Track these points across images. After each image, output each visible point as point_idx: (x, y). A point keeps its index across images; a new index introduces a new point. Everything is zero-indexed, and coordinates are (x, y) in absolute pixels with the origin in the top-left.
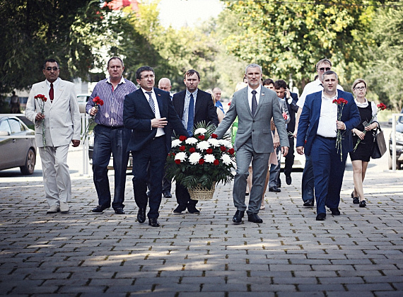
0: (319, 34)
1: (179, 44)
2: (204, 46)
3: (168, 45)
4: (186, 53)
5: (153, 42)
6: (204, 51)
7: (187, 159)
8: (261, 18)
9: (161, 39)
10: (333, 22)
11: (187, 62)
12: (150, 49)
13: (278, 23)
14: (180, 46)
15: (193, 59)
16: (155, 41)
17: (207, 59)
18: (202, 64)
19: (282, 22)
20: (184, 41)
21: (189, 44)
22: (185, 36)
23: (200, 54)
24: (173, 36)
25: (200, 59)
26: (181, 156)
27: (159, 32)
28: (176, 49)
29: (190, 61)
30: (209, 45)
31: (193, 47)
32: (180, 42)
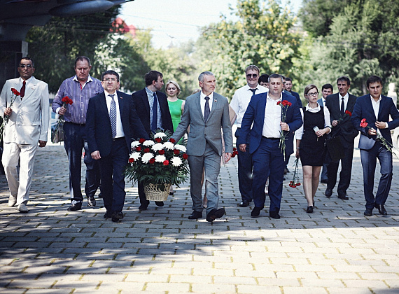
0: (269, 62)
1: (166, 62)
2: (186, 64)
3: (157, 62)
4: (172, 69)
5: (147, 60)
6: (186, 68)
7: (140, 159)
8: (228, 48)
9: (152, 58)
10: (278, 53)
11: (173, 76)
12: (144, 65)
13: (239, 52)
14: (167, 64)
15: (177, 73)
16: (148, 59)
17: (188, 74)
18: (184, 78)
19: (243, 52)
20: (170, 59)
21: (174, 62)
22: (171, 56)
23: (183, 70)
24: (162, 56)
25: (183, 74)
26: (135, 156)
27: (152, 52)
28: (164, 65)
29: (175, 75)
30: (190, 64)
31: (178, 64)
32: (167, 60)
